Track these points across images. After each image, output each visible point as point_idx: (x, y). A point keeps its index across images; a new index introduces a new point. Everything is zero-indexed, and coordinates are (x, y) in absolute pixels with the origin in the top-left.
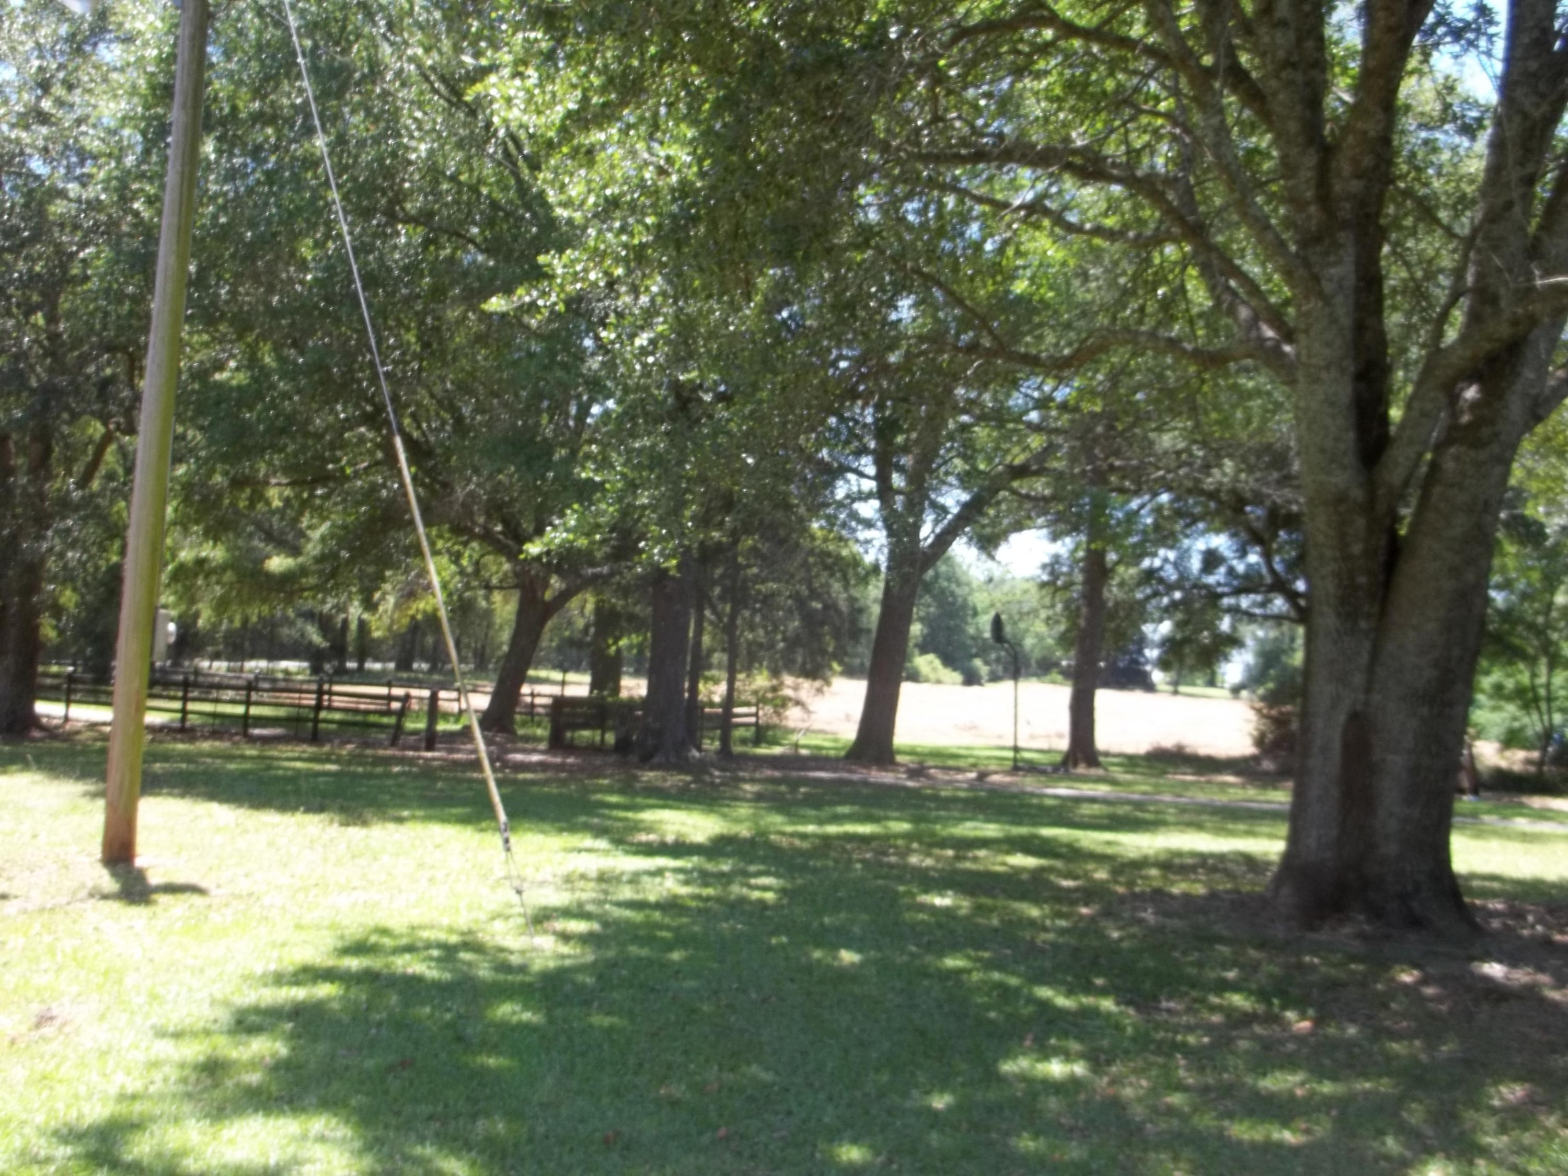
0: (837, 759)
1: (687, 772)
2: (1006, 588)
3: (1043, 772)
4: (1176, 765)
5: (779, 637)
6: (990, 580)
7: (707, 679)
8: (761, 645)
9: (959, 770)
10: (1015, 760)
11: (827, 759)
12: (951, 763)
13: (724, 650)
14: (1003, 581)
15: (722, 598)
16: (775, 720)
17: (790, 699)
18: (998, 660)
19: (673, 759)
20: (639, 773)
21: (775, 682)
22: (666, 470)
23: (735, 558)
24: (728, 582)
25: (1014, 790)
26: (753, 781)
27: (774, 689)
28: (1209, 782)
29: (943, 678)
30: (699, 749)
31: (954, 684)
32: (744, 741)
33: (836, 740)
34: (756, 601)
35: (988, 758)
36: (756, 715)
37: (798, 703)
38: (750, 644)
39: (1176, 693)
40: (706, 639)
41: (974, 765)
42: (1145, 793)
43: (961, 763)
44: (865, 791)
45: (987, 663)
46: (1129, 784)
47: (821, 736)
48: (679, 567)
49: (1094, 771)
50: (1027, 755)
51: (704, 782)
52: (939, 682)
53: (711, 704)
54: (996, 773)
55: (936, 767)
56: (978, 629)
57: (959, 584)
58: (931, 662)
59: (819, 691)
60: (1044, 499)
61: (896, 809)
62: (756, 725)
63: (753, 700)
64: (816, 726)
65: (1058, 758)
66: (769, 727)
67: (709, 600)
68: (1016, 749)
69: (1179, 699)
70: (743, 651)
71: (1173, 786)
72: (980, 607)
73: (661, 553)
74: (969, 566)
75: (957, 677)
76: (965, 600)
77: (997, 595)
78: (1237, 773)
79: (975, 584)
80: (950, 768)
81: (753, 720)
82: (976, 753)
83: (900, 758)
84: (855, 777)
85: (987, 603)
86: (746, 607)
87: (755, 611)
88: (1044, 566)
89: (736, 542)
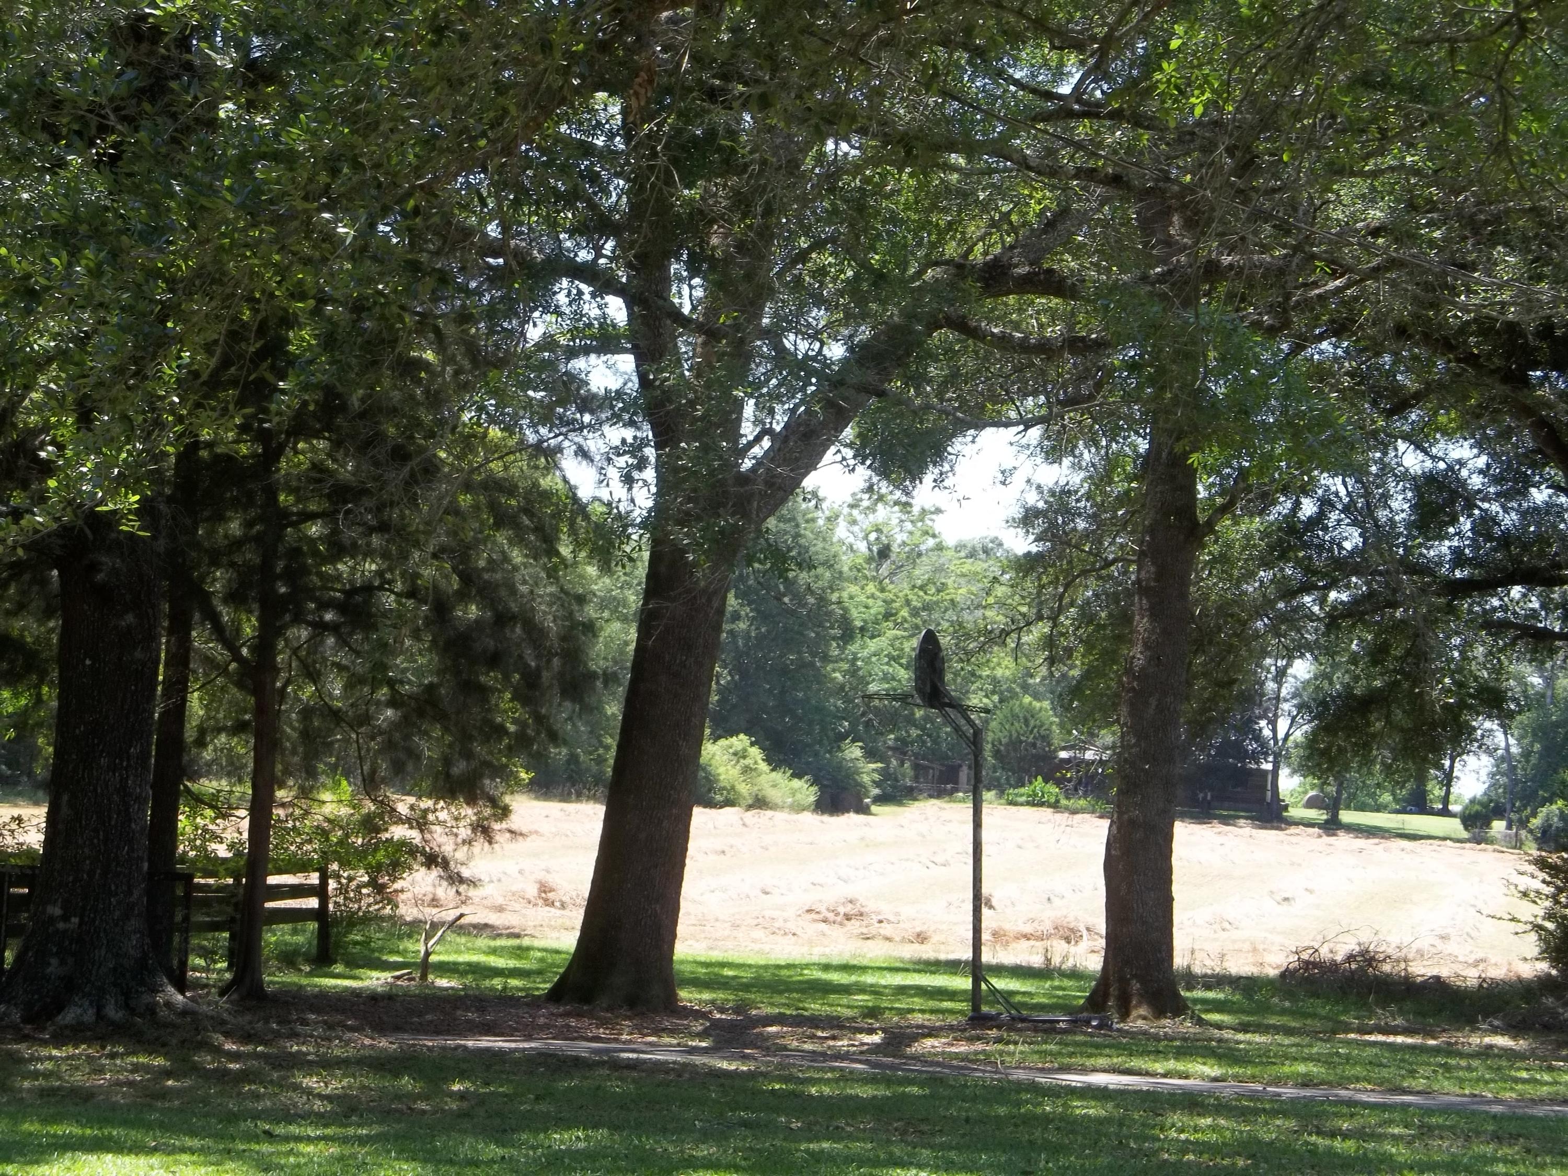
0: (533, 1002)
1: (153, 1046)
2: (921, 572)
3: (1049, 1029)
4: (1362, 1004)
5: (383, 693)
6: (884, 553)
7: (198, 801)
8: (336, 716)
9: (836, 1024)
10: (975, 996)
11: (506, 1000)
12: (815, 1007)
13: (239, 728)
14: (915, 555)
15: (235, 597)
16: (368, 902)
17: (413, 850)
18: (901, 749)
19: (113, 1012)
20: (25, 1050)
21: (370, 806)
22: (114, 254)
23: (271, 494)
24: (250, 555)
25: (983, 1075)
26: (326, 1065)
27: (370, 825)
28: (1449, 1050)
29: (773, 794)
30: (181, 985)
31: (798, 808)
32: (289, 959)
33: (521, 952)
34: (324, 605)
35: (902, 990)
36: (320, 891)
37: (432, 860)
38: (307, 713)
39: (1332, 826)
40: (196, 704)
41: (873, 1012)
42: (1306, 1082)
43: (841, 1007)
44: (616, 1087)
45: (871, 754)
46: (1263, 1057)
47: (483, 942)
48: (146, 510)
49: (1168, 1025)
50: (1000, 984)
51: (196, 1069)
52: (760, 803)
53: (213, 865)
54: (932, 1032)
55: (779, 1019)
56: (853, 672)
57: (807, 564)
58: (740, 755)
59: (483, 830)
60: (1045, 348)
61: (705, 1137)
62: (320, 914)
63: (312, 849)
64: (475, 915)
65: (1079, 994)
66: (353, 921)
67: (205, 599)
68: (977, 969)
69: (1344, 840)
70: (290, 729)
71: (1374, 1063)
72: (857, 618)
73: (100, 471)
74: (832, 519)
75: (806, 791)
76: (822, 600)
77: (900, 588)
78: (1514, 1029)
79: (846, 562)
80: (815, 1022)
81: (313, 903)
82: (869, 979)
83: (686, 996)
84: (582, 1048)
85: (877, 607)
86: (298, 619)
87: (321, 627)
88: (1028, 518)
89: (271, 455)
